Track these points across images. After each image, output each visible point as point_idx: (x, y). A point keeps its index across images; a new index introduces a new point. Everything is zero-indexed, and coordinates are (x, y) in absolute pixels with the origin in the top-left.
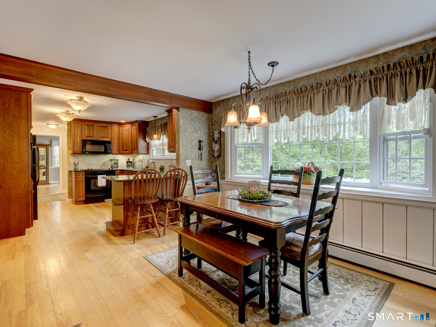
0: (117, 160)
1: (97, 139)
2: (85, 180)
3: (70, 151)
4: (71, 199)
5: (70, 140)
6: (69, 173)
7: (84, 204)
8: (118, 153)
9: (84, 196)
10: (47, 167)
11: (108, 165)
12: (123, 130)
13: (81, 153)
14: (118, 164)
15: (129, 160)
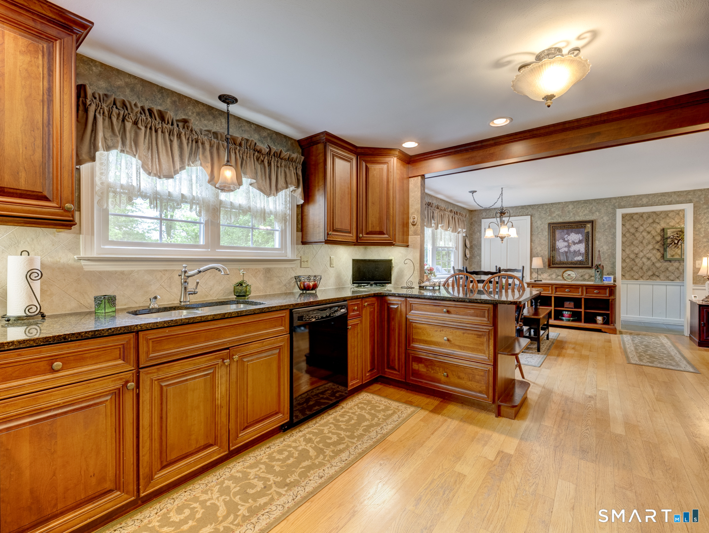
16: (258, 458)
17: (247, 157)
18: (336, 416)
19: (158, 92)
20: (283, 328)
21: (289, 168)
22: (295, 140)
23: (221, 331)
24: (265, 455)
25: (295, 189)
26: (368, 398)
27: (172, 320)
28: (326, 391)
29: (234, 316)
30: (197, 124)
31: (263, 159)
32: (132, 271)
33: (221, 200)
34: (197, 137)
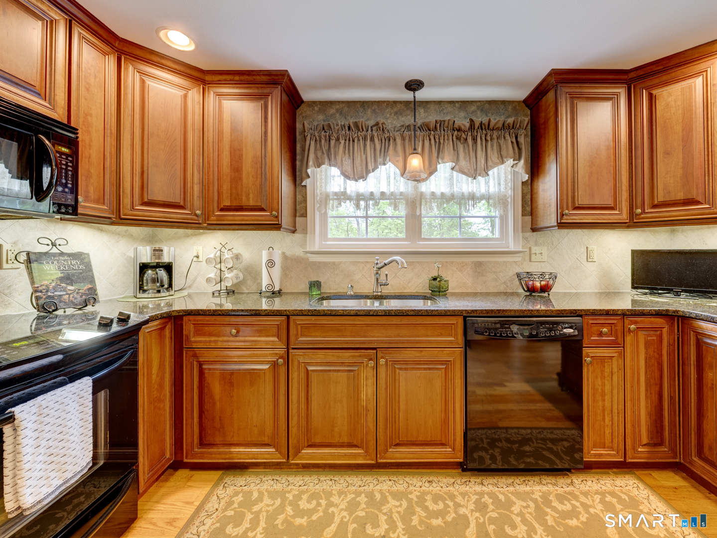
0: (84, 257)
8: (111, 214)
12: (151, 94)
14: (92, 281)
15: (159, 258)
16: (411, 488)
17: (444, 139)
18: (550, 493)
19: (361, 107)
20: (453, 339)
21: (504, 138)
22: (519, 102)
23: (368, 328)
24: (419, 489)
25: (516, 162)
26: (635, 492)
27: (315, 310)
28: (562, 440)
29: (381, 314)
30: (391, 122)
31: (465, 137)
32: (341, 263)
33: (422, 192)
34: (388, 135)
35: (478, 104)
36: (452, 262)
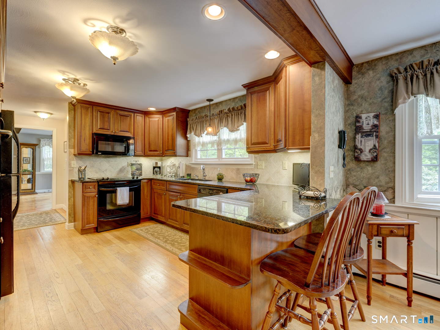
0: (140, 165)
1: (114, 133)
2: (97, 196)
3: (72, 151)
4: (73, 223)
5: (73, 133)
6: (71, 183)
7: (94, 232)
8: (143, 154)
9: (96, 220)
10: (33, 172)
11: (127, 172)
12: (151, 123)
13: (90, 153)
14: (142, 170)
15: (157, 165)
33: (221, 139)
34: (207, 119)
35: (239, 98)
36: (229, 168)
